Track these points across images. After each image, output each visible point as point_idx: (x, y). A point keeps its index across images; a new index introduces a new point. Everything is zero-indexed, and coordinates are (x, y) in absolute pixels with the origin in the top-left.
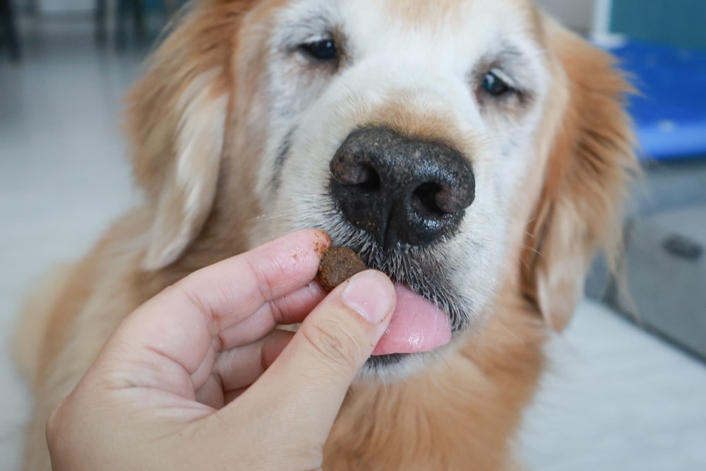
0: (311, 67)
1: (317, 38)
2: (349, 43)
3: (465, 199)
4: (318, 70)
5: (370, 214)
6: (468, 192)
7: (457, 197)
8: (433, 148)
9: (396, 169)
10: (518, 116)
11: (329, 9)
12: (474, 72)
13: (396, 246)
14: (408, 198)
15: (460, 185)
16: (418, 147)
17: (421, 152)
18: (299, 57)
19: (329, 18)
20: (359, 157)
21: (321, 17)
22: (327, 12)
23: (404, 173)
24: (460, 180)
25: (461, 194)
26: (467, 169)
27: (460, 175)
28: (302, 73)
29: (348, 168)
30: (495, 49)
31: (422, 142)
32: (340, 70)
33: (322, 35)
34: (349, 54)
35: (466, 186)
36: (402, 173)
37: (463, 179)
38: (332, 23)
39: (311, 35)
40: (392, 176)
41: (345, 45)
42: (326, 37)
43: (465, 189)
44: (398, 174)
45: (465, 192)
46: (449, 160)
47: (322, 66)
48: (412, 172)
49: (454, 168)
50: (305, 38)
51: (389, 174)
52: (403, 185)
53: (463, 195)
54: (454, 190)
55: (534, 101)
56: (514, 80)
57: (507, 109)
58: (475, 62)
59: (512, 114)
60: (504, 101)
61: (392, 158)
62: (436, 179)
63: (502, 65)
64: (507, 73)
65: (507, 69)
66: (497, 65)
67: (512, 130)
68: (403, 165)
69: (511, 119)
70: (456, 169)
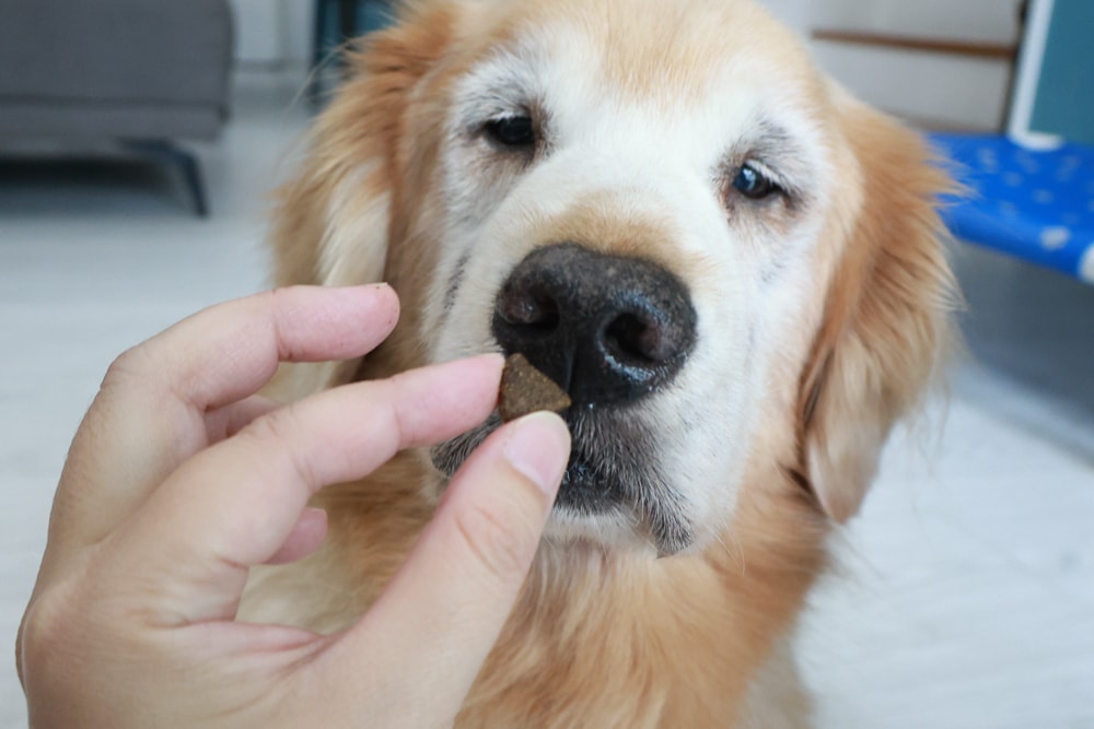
0: (496, 157)
1: (508, 114)
2: (551, 124)
3: (680, 341)
4: (507, 161)
5: (548, 360)
6: (685, 330)
7: (670, 337)
8: (634, 266)
9: (580, 291)
10: (785, 228)
11: (525, 75)
12: (721, 165)
13: (586, 408)
14: (599, 334)
15: (673, 320)
16: (613, 264)
17: (618, 269)
18: (483, 144)
19: (525, 88)
20: (529, 281)
21: (515, 86)
22: (523, 81)
23: (593, 296)
24: (673, 313)
25: (675, 332)
26: (682, 300)
27: (673, 306)
28: (485, 167)
29: (515, 298)
30: (752, 133)
31: (620, 258)
32: (536, 161)
33: (515, 111)
34: (550, 139)
35: (681, 322)
36: (589, 296)
37: (676, 313)
38: (529, 95)
39: (502, 110)
40: (575, 302)
41: (545, 125)
42: (520, 113)
43: (679, 325)
44: (584, 298)
45: (680, 330)
46: (658, 283)
47: (513, 156)
48: (604, 296)
49: (665, 295)
50: (492, 114)
51: (572, 297)
52: (591, 315)
53: (678, 333)
54: (665, 325)
55: (806, 206)
56: (780, 175)
57: (769, 218)
58: (723, 151)
59: (776, 225)
60: (766, 206)
61: (575, 277)
62: (638, 307)
63: (762, 155)
64: (769, 167)
65: (768, 160)
66: (755, 154)
67: (775, 246)
68: (591, 285)
69: (774, 232)
70: (667, 298)
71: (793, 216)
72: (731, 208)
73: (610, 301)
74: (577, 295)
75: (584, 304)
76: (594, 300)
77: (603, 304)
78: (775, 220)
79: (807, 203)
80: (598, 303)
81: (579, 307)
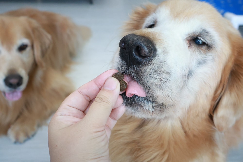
3: (147, 53)
6: (149, 51)
7: (145, 52)
13: (131, 66)
19: (154, 18)
26: (150, 46)
35: (148, 49)
46: (145, 41)
54: (144, 50)
55: (213, 49)
56: (206, 41)
57: (202, 49)
58: (190, 32)
59: (203, 51)
60: (201, 46)
61: (129, 39)
62: (139, 45)
63: (201, 36)
64: (203, 38)
65: (203, 37)
66: (199, 35)
67: (202, 56)
68: (131, 41)
69: (202, 52)
70: (146, 44)
71: (209, 51)
72: (190, 44)
73: (134, 44)
74: (129, 43)
75: (130, 44)
76: (131, 44)
77: (133, 45)
78: (203, 50)
79: (213, 48)
80: (132, 44)
81: (129, 45)
